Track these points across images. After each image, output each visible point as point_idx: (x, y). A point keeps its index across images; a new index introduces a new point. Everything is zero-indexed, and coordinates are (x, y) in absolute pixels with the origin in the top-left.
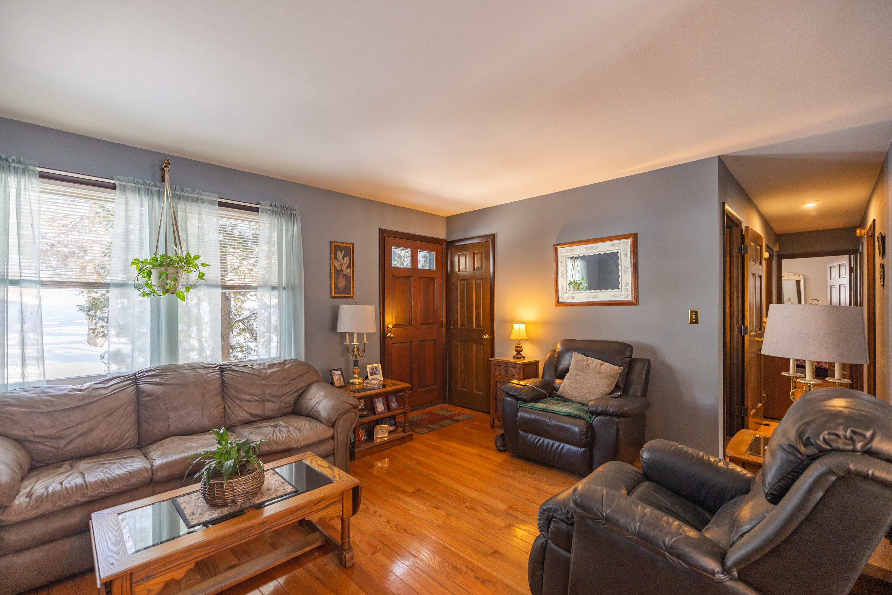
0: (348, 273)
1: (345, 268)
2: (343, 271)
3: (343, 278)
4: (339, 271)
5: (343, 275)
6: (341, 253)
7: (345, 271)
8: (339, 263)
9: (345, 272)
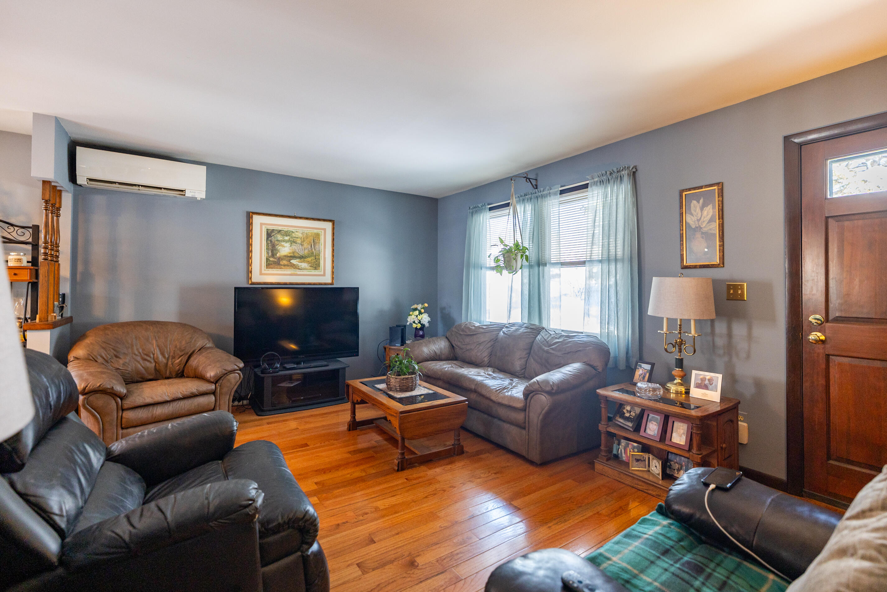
0: (711, 229)
1: (706, 222)
2: (701, 228)
3: (703, 238)
4: (694, 229)
5: (703, 233)
6: (698, 202)
7: (704, 227)
8: (695, 218)
9: (705, 230)
